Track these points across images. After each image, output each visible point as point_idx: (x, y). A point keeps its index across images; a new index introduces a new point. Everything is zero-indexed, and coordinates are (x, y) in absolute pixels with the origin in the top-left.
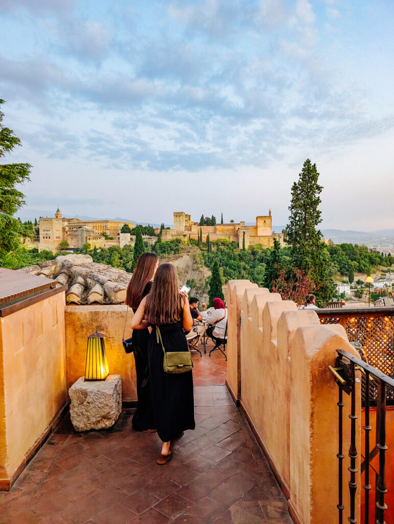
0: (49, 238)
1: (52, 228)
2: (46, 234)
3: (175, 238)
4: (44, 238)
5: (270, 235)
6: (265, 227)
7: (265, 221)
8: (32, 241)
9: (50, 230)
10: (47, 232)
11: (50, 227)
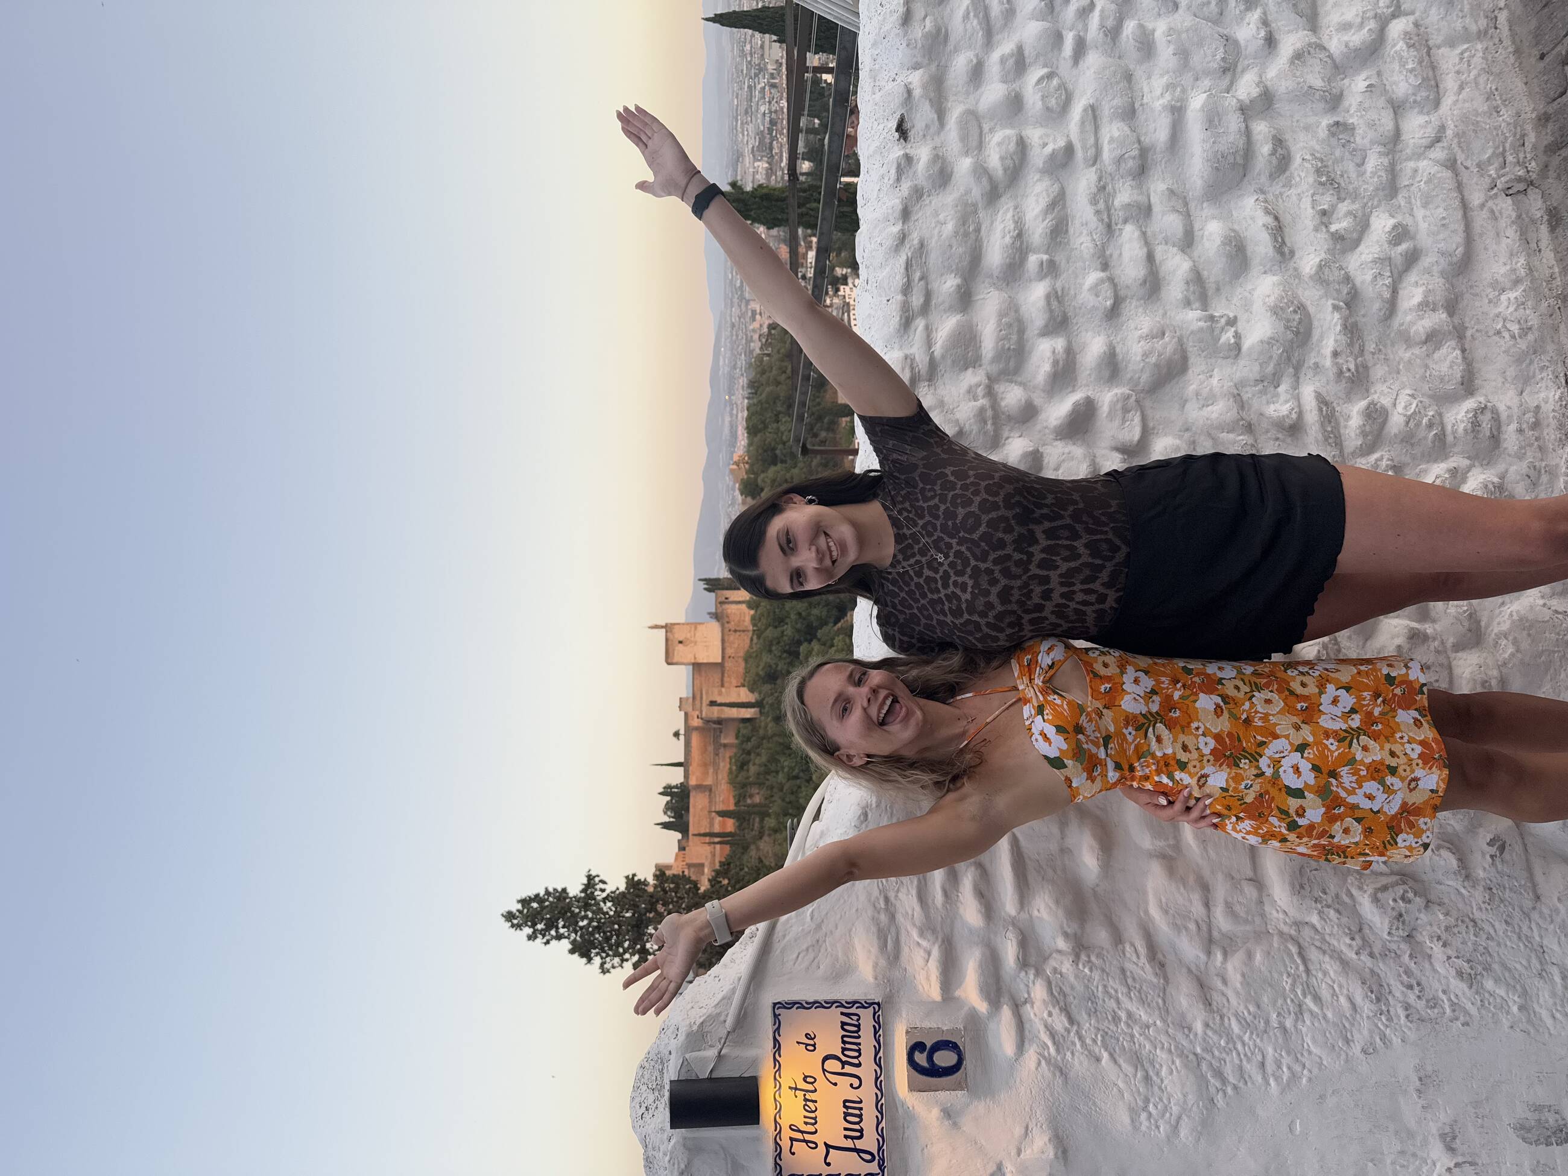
5: (720, 629)
6: (696, 643)
7: (680, 642)
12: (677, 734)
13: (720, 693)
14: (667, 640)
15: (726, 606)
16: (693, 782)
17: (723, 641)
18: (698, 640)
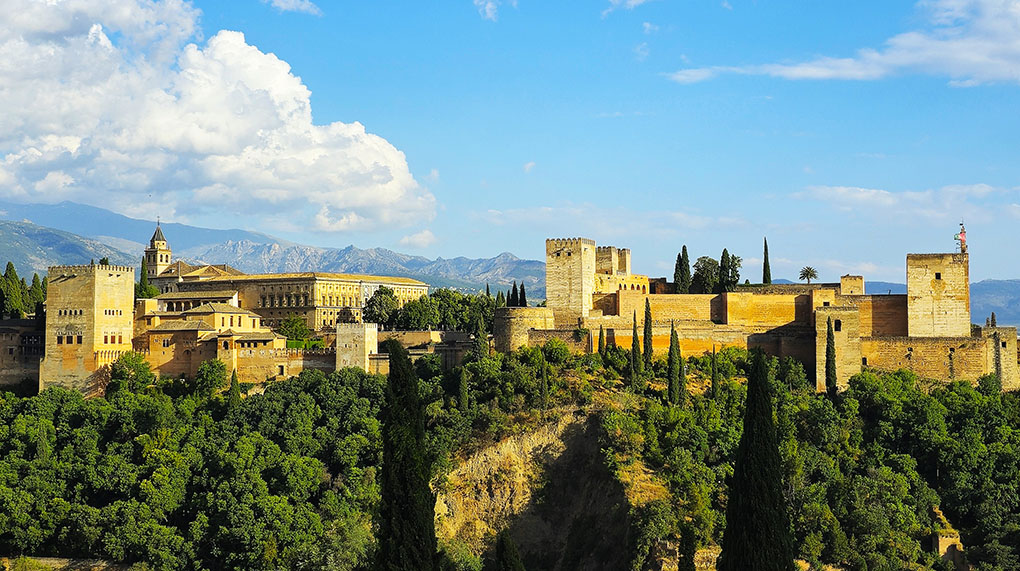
0: (80, 340)
1: (91, 304)
2: (69, 327)
3: (542, 341)
4: (60, 340)
5: (960, 335)
6: (938, 298)
7: (938, 276)
8: (21, 353)
9: (84, 310)
10: (72, 321)
11: (84, 299)
12: (808, 273)
13: (851, 335)
14: (941, 256)
15: (991, 343)
17: (936, 339)
18: (942, 302)
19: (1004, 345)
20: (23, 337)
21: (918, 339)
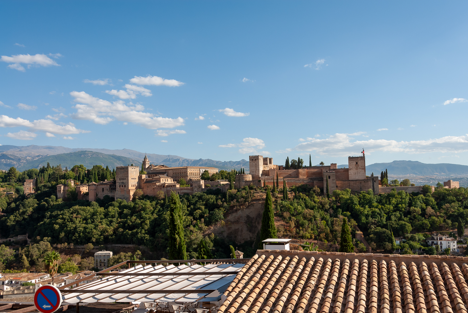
0: (125, 186)
1: (128, 177)
2: (123, 183)
3: (248, 184)
4: (120, 186)
5: (363, 179)
6: (357, 169)
7: (357, 163)
8: (110, 190)
9: (126, 178)
10: (123, 181)
11: (126, 175)
12: (322, 163)
13: (333, 180)
14: (358, 157)
15: (372, 181)
16: (300, 170)
17: (357, 180)
18: (358, 170)
19: (375, 181)
20: (110, 186)
21: (351, 180)
